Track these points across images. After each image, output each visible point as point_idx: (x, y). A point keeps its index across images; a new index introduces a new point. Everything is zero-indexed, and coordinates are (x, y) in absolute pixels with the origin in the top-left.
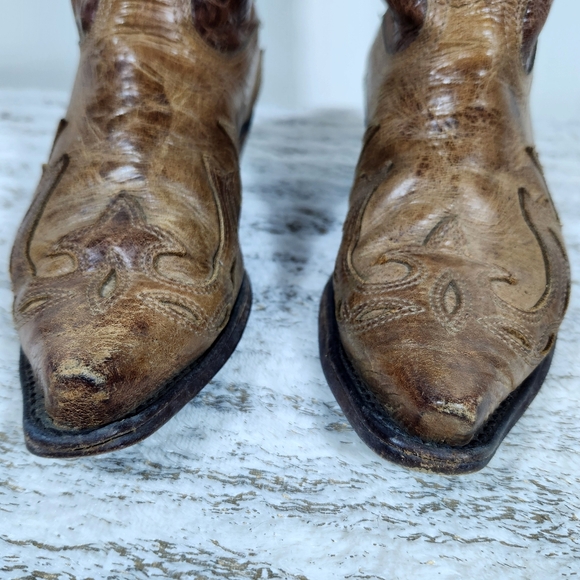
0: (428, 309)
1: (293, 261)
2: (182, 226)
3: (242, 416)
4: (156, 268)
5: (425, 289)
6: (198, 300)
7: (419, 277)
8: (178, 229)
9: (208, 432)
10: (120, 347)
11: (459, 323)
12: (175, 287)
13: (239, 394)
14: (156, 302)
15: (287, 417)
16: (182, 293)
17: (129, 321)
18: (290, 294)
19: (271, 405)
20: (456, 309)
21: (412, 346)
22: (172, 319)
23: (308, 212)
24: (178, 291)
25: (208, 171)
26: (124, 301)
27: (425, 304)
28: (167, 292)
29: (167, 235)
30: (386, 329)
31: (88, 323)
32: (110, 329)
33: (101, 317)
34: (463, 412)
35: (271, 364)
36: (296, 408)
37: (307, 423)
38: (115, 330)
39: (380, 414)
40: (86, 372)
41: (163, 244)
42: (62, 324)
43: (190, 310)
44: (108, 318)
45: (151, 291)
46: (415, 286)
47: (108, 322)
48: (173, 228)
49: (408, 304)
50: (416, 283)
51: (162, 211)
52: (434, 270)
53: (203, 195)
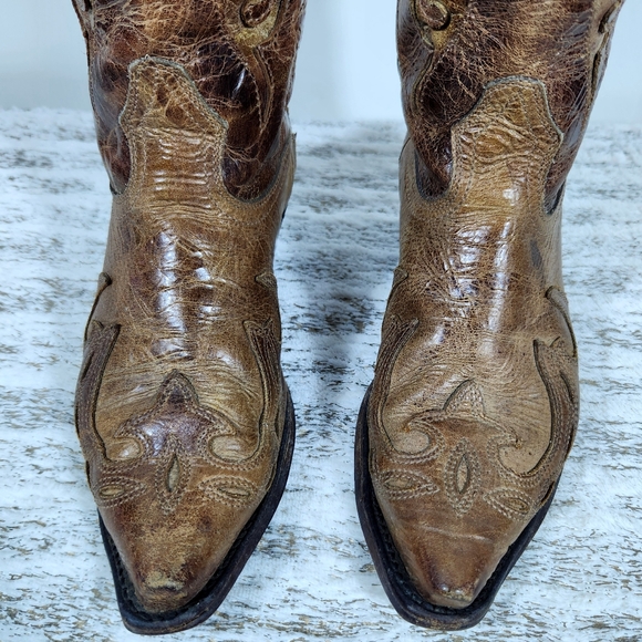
0: (442, 489)
1: (331, 370)
2: (230, 404)
3: (291, 562)
4: (211, 451)
5: (441, 465)
6: (249, 476)
7: (437, 450)
8: (226, 408)
9: (264, 581)
10: (192, 549)
11: (467, 503)
12: (229, 468)
13: (288, 537)
14: (215, 491)
15: (329, 561)
16: (236, 474)
17: (194, 517)
18: (330, 416)
19: (314, 548)
20: (467, 485)
21: (427, 529)
22: (229, 505)
23: (346, 299)
24: (232, 472)
25: (250, 335)
26: (189, 494)
27: (440, 483)
28: (222, 476)
29: (217, 417)
30: (408, 506)
31: (162, 526)
32: (181, 530)
33: (172, 516)
34: (463, 597)
35: (314, 505)
36: (336, 550)
37: (345, 565)
38: (186, 530)
39: (402, 578)
40: (169, 583)
41: (216, 427)
42: (141, 525)
43: (242, 489)
44: (178, 517)
45: (209, 478)
46: (433, 460)
47: (179, 522)
48: (224, 408)
49: (426, 482)
50: (435, 457)
51: (212, 391)
52: (450, 443)
53: (247, 364)
